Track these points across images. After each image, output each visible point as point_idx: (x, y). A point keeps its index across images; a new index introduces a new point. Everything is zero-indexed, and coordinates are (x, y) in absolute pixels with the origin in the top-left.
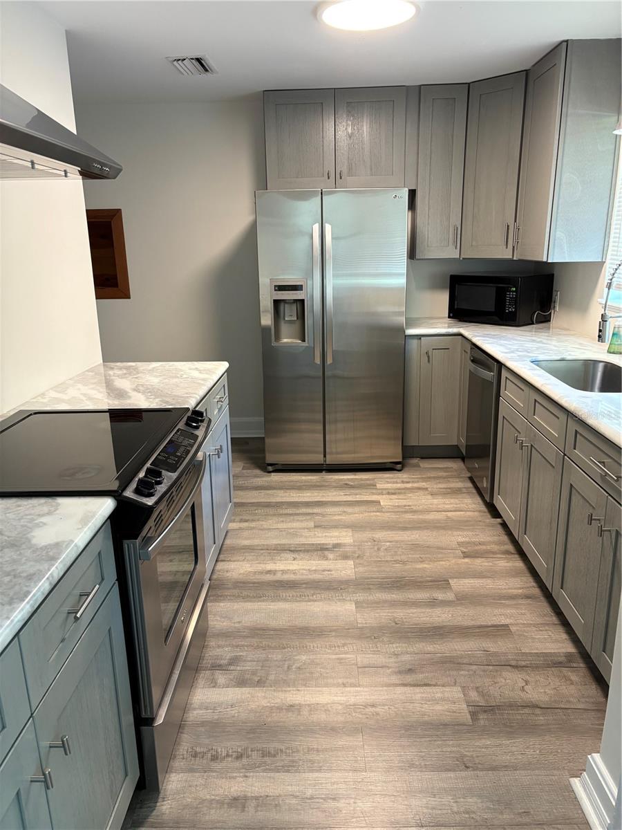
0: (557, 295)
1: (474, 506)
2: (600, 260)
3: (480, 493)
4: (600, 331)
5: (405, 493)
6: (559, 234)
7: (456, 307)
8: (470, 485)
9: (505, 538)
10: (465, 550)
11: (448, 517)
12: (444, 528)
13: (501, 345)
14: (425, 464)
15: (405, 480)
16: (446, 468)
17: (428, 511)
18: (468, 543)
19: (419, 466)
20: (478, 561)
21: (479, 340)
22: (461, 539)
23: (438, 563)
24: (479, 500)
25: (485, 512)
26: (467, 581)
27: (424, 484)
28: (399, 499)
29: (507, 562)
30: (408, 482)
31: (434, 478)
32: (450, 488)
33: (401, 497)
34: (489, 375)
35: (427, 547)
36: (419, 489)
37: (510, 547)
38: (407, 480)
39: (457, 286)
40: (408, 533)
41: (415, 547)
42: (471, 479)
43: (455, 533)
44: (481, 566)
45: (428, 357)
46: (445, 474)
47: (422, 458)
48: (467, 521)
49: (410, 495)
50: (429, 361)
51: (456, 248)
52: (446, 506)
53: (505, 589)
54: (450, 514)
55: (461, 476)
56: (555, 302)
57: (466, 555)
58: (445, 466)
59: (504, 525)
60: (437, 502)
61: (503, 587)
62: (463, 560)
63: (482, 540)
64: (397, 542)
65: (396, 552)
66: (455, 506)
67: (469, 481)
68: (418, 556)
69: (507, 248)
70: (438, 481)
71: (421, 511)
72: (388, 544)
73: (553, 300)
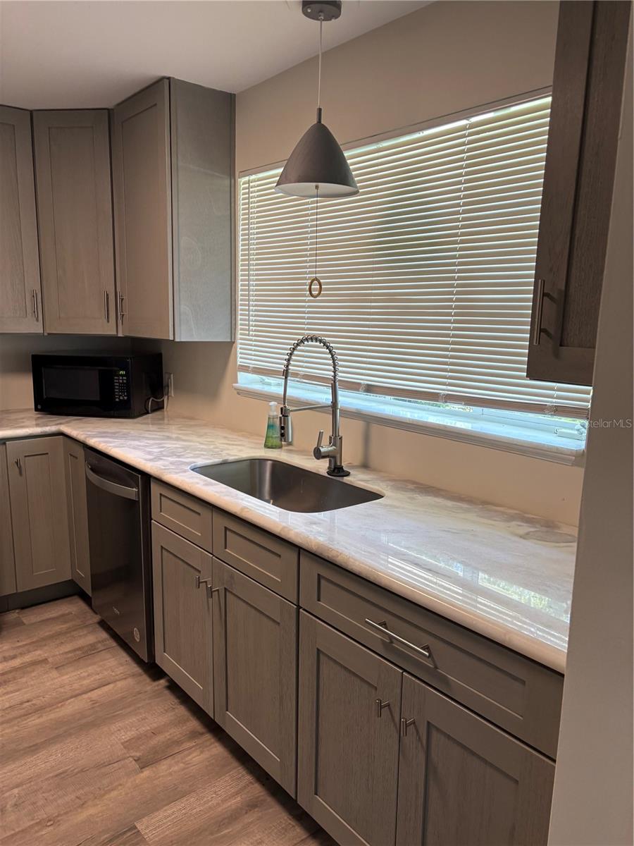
0: (169, 378)
1: (121, 669)
2: (229, 340)
3: (124, 644)
4: (282, 428)
5: (15, 678)
6: (184, 308)
7: (45, 397)
8: (104, 635)
9: (182, 711)
10: (138, 754)
11: (94, 702)
12: (94, 724)
13: (134, 448)
14: (31, 617)
15: (7, 654)
16: (63, 615)
17: (60, 701)
18: (138, 738)
19: (23, 624)
20: (163, 767)
21: (100, 442)
22: (126, 736)
23: (107, 796)
24: (124, 657)
25: (140, 675)
26: (161, 814)
27: (38, 652)
28: (7, 693)
29: (202, 752)
30: (14, 657)
31: (52, 637)
32: (79, 649)
33: (10, 688)
34: (132, 492)
35: (82, 771)
36: (34, 663)
37: (194, 724)
38: (11, 653)
39: (43, 369)
40: (42, 754)
41: (62, 779)
42: (103, 625)
43: (113, 728)
44: (170, 774)
45: (20, 468)
46: (64, 626)
47: (23, 608)
48: (123, 698)
49: (24, 680)
50: (21, 473)
51: (37, 320)
52: (86, 682)
53: (218, 804)
54: (94, 695)
55: (87, 623)
56: (168, 386)
57: (143, 763)
58: (60, 613)
59: (174, 688)
60: (70, 678)
61: (214, 802)
62: (142, 775)
63: (155, 725)
64: (30, 780)
65: (34, 803)
66: (98, 677)
67: (100, 629)
68: (73, 797)
69: (108, 321)
70: (58, 642)
71: (51, 705)
72: (16, 791)
73: (165, 384)
